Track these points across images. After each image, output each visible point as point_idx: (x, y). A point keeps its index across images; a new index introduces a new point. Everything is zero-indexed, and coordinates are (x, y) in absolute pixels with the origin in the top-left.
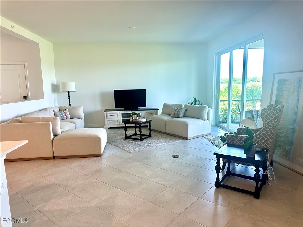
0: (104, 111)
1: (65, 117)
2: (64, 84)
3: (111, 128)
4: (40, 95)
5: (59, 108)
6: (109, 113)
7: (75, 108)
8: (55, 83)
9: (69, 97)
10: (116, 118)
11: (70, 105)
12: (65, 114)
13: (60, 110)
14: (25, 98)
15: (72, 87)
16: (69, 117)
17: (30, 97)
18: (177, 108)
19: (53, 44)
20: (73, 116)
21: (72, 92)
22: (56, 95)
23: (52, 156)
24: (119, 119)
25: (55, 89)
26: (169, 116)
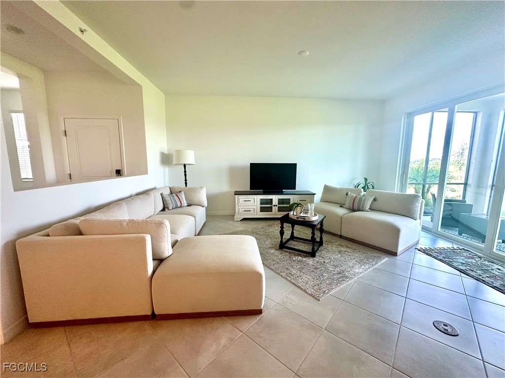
0: (235, 195)
1: (179, 204)
2: (179, 152)
3: (245, 219)
4: (141, 169)
5: (170, 188)
6: (242, 198)
7: (194, 190)
8: (166, 153)
9: (185, 172)
10: (252, 206)
11: (186, 183)
12: (180, 200)
13: (171, 193)
14: (119, 173)
15: (190, 157)
16: (185, 203)
17: (125, 171)
18: (355, 195)
19: (165, 94)
20: (191, 203)
21: (189, 164)
22: (167, 169)
23: (149, 313)
24: (257, 206)
25: (166, 159)
26: (341, 207)
